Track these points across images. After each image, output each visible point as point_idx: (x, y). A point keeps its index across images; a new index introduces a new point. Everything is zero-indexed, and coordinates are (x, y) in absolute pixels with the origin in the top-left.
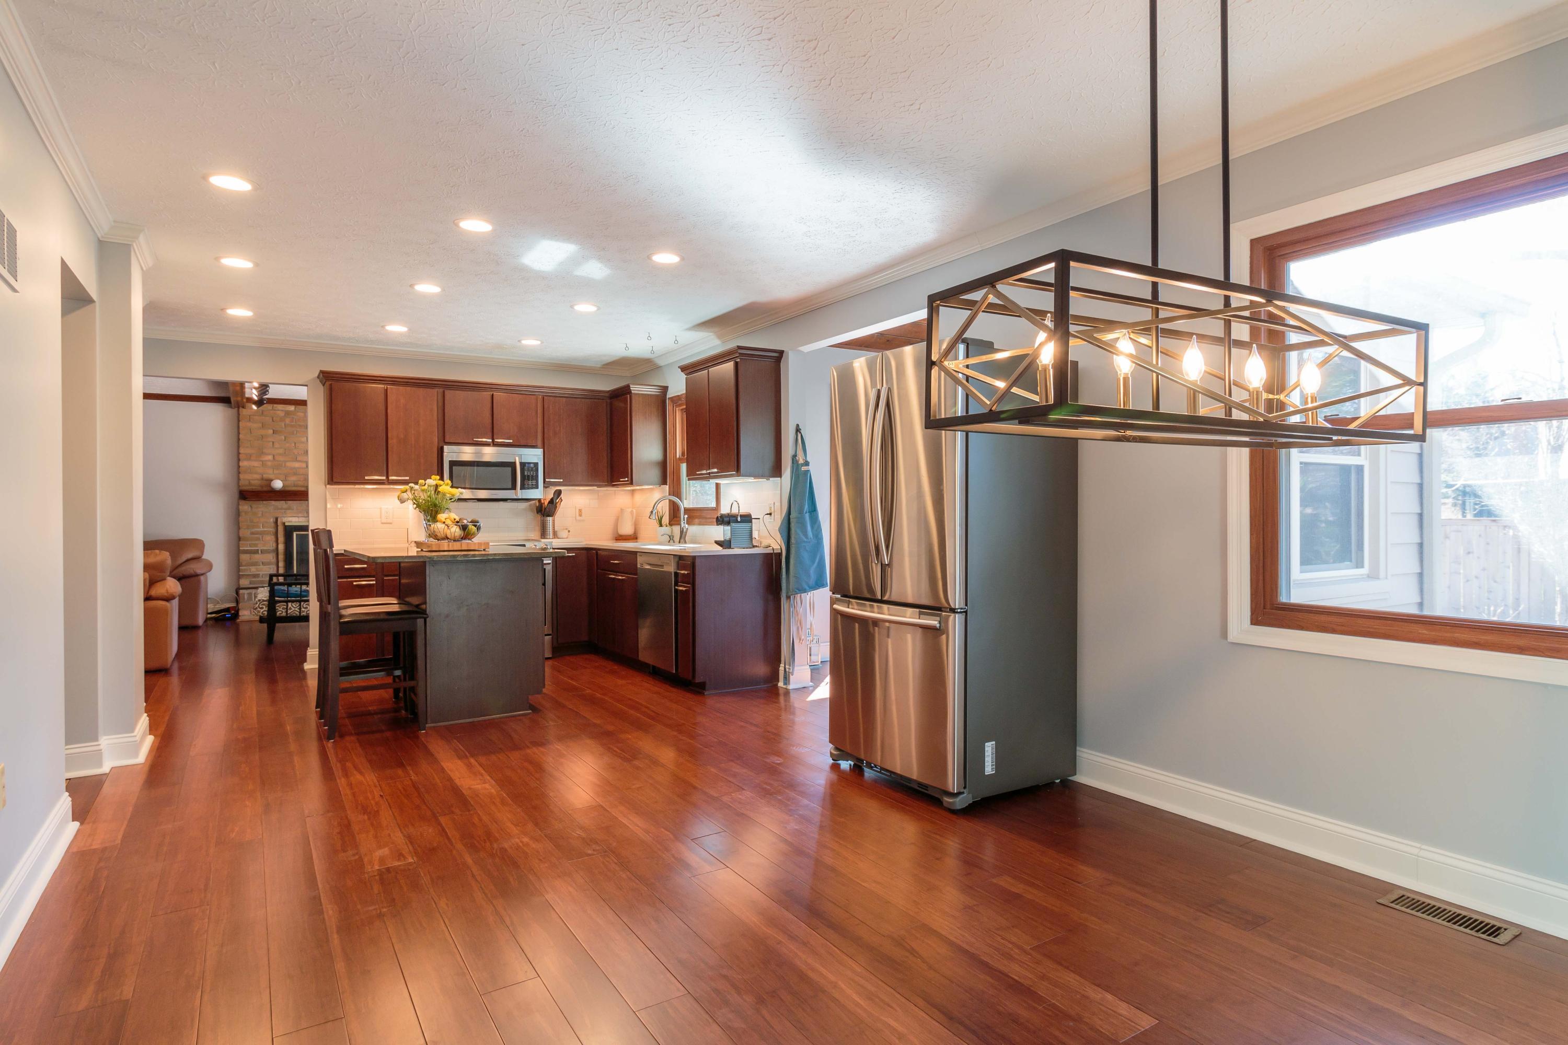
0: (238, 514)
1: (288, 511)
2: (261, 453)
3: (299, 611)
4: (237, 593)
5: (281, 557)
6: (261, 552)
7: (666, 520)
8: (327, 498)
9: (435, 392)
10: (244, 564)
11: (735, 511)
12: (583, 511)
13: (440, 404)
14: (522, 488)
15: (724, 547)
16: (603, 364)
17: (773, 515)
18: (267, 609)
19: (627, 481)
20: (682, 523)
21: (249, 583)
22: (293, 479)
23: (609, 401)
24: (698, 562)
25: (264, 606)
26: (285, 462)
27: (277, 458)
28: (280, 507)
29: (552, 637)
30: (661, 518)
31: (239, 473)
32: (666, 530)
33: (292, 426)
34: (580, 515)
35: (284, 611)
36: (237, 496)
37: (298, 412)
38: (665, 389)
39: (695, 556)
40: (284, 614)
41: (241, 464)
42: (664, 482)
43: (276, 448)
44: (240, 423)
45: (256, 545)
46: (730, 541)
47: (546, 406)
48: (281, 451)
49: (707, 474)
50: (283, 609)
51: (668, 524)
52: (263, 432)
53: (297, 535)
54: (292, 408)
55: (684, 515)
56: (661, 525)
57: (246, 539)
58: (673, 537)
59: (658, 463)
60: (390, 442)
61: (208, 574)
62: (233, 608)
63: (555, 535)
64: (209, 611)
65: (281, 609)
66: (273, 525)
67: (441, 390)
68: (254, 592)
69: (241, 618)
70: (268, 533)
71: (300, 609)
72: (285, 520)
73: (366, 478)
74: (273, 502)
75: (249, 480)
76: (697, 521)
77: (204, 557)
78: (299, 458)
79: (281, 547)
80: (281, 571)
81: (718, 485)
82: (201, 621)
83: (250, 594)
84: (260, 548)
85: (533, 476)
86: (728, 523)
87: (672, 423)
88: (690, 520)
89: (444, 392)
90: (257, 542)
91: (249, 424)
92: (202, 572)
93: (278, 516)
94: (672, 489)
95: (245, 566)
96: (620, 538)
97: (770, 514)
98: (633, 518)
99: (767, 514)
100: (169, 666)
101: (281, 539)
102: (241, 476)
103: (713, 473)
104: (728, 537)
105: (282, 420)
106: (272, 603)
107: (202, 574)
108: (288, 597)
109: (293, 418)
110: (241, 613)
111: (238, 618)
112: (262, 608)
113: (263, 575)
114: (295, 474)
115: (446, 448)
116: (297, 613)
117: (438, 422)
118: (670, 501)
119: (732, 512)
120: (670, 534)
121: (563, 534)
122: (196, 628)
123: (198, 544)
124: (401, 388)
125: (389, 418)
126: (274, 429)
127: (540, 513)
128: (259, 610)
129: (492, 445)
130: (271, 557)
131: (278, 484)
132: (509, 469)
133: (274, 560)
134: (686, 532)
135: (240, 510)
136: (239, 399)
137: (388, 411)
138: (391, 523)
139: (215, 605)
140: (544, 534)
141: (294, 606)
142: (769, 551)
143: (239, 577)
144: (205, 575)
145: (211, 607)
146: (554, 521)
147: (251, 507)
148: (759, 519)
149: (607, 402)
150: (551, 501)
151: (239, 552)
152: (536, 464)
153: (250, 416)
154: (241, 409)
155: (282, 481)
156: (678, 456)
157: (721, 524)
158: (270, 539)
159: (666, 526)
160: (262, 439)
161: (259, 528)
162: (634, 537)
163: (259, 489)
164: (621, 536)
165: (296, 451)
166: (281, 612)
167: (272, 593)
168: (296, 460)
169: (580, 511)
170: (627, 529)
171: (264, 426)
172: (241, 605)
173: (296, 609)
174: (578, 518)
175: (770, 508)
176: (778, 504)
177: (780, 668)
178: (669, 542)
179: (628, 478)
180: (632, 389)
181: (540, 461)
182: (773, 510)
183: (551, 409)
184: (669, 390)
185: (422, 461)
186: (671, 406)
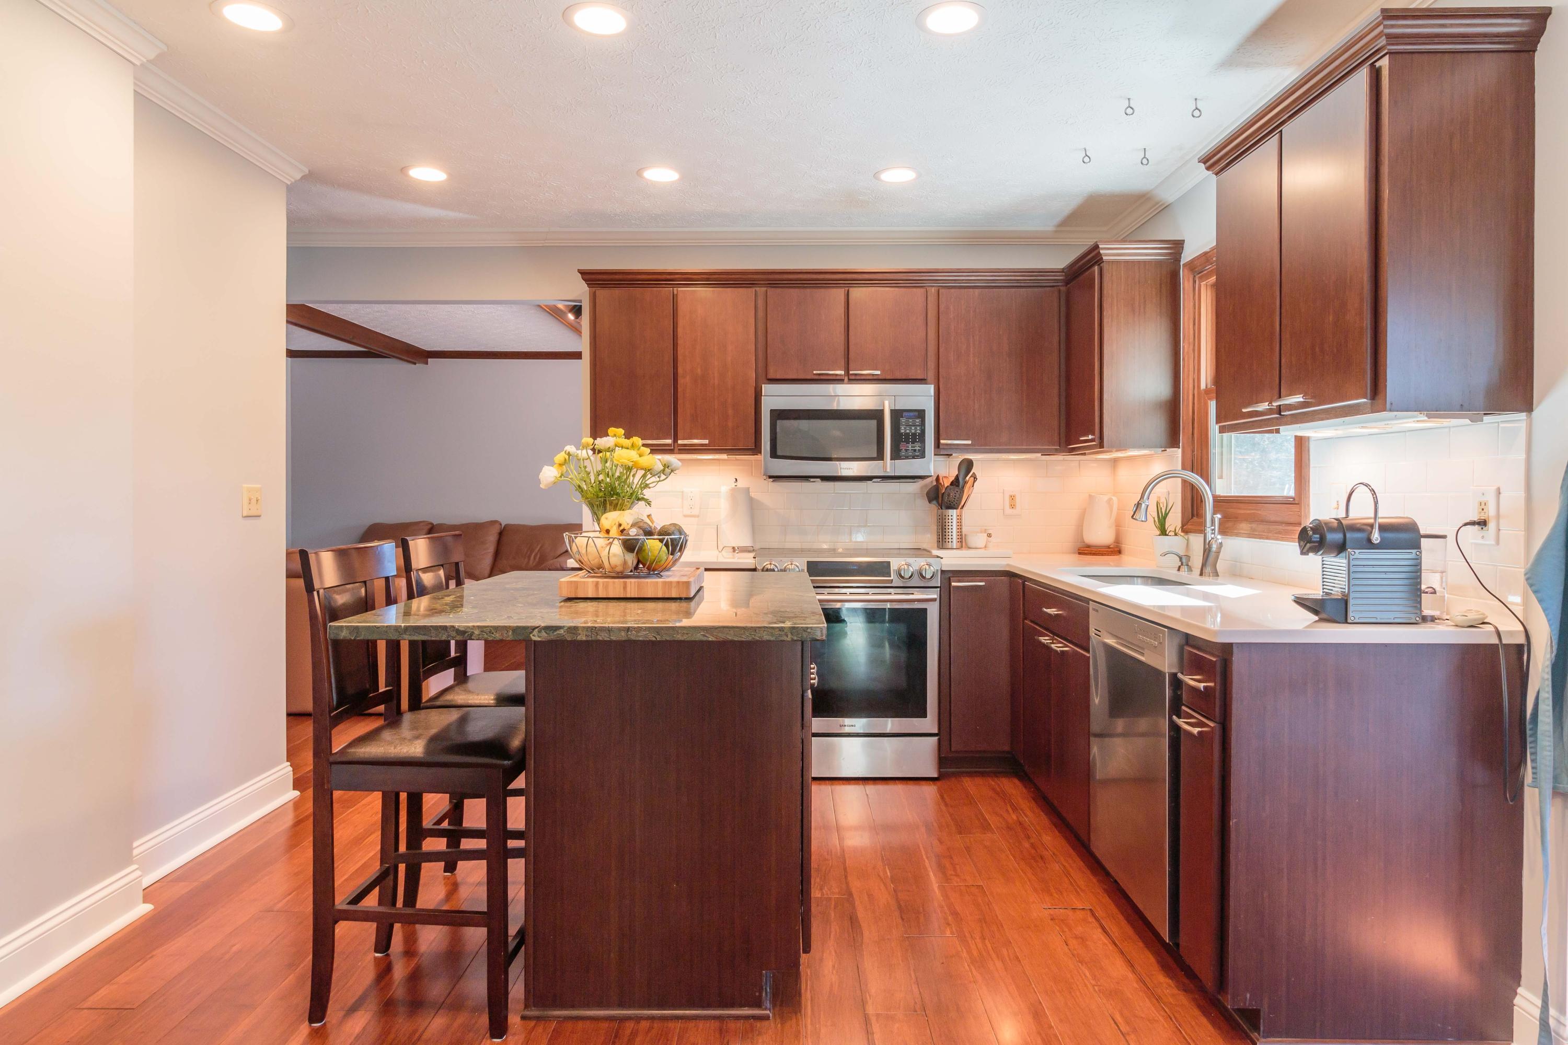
7: (1174, 520)
9: (750, 297)
11: (1361, 511)
12: (1018, 500)
13: (761, 315)
14: (896, 455)
15: (1324, 616)
17: (1492, 525)
19: (1094, 441)
20: (1209, 531)
23: (1063, 289)
24: (1238, 663)
29: (939, 740)
30: (1165, 518)
32: (1175, 543)
34: (1013, 506)
38: (1177, 246)
39: (1231, 645)
42: (1173, 440)
46: (1344, 602)
47: (943, 306)
49: (1270, 411)
51: (1179, 530)
55: (1215, 513)
56: (1163, 532)
58: (1188, 557)
59: (1160, 405)
60: (681, 381)
63: (963, 543)
67: (760, 289)
76: (1244, 526)
81: (1301, 444)
85: (914, 435)
86: (1341, 548)
87: (1192, 316)
88: (1230, 524)
89: (764, 292)
94: (1189, 455)
96: (1087, 551)
97: (1483, 523)
98: (1111, 510)
99: (1473, 523)
103: (1290, 407)
104: (1338, 587)
115: (766, 388)
117: (756, 344)
118: (1185, 482)
119: (1352, 515)
120: (1182, 553)
121: (978, 540)
124: (698, 290)
127: (935, 502)
129: (846, 379)
132: (873, 423)
134: (1218, 552)
137: (678, 330)
138: (696, 516)
140: (942, 541)
142: (1484, 637)
146: (960, 518)
148: (1444, 537)
149: (1060, 291)
150: (956, 482)
152: (921, 414)
156: (1203, 386)
157: (1315, 550)
159: (1176, 535)
162: (1113, 551)
164: (1089, 546)
169: (1012, 498)
170: (1100, 535)
174: (1009, 511)
175: (1483, 506)
176: (1514, 495)
177: (1517, 1000)
178: (1179, 570)
179: (1093, 434)
180: (1102, 252)
181: (929, 407)
182: (1491, 511)
183: (951, 308)
184: (1186, 245)
185: (730, 412)
186: (1188, 280)
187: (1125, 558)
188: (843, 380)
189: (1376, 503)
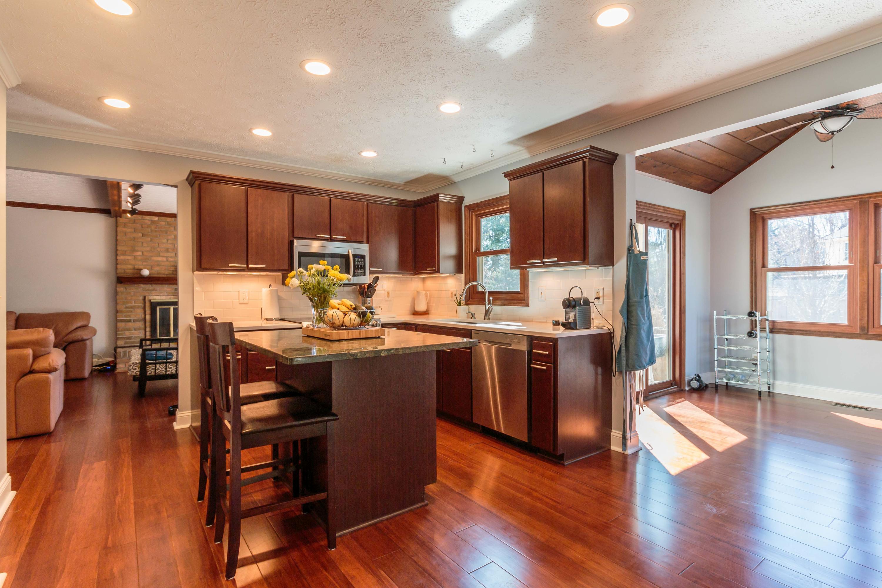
0: (116, 293)
1: (153, 292)
2: (133, 250)
3: (165, 370)
4: (115, 351)
5: (148, 324)
6: (133, 321)
8: (194, 282)
9: (285, 196)
10: (120, 329)
12: (390, 293)
13: (290, 206)
14: (354, 274)
15: (568, 328)
16: (406, 181)
17: (601, 299)
18: (139, 370)
19: (435, 270)
20: (487, 303)
21: (124, 343)
22: (156, 269)
23: (415, 207)
24: (559, 343)
25: (137, 368)
26: (151, 256)
27: (145, 254)
28: (147, 289)
30: (460, 300)
31: (117, 264)
33: (156, 231)
34: (388, 296)
35: (153, 371)
36: (114, 279)
37: (161, 221)
38: (461, 199)
39: (558, 338)
40: (153, 373)
41: (118, 258)
42: (460, 271)
43: (145, 247)
44: (118, 228)
45: (130, 316)
46: (575, 323)
47: (370, 211)
48: (148, 249)
49: (539, 263)
50: (152, 369)
51: (468, 304)
52: (135, 235)
53: (159, 308)
54: (156, 218)
55: (490, 297)
56: (457, 304)
57: (122, 312)
58: (476, 314)
59: (455, 257)
60: (250, 235)
61: (94, 338)
62: (112, 362)
64: (94, 365)
65: (151, 370)
66: (142, 301)
67: (291, 194)
68: (128, 351)
69: (118, 370)
70: (138, 307)
71: (166, 369)
72: (150, 298)
73: (230, 265)
74: (142, 285)
75: (124, 270)
77: (90, 325)
78: (161, 254)
79: (148, 317)
80: (148, 337)
82: (87, 374)
83: (125, 352)
84: (132, 318)
85: (361, 266)
86: (574, 306)
89: (293, 196)
90: (129, 314)
91: (125, 229)
92: (87, 337)
93: (145, 295)
94: (468, 276)
95: (121, 331)
96: (415, 313)
97: (599, 298)
98: (426, 299)
99: (596, 298)
100: (52, 430)
101: (148, 311)
102: (119, 266)
103: (549, 262)
104: (571, 318)
105: (149, 226)
106: (143, 365)
107: (88, 339)
108: (156, 360)
109: (157, 225)
110: (118, 366)
111: (116, 371)
112: (135, 369)
113: (134, 337)
114: (158, 265)
115: (296, 242)
116: (163, 372)
117: (288, 219)
118: (467, 285)
120: (471, 312)
122: (82, 379)
123: (86, 316)
124: (259, 190)
125: (249, 215)
126: (143, 233)
127: (361, 295)
128: (133, 370)
129: (330, 240)
130: (141, 325)
131: (146, 272)
132: (346, 260)
133: (143, 327)
134: (491, 311)
135: (118, 291)
136: (117, 208)
137: (249, 209)
138: (247, 304)
139: (98, 360)
141: (161, 367)
142: (606, 331)
143: (117, 339)
144: (90, 340)
145: (96, 361)
146: (371, 300)
147: (126, 289)
148: (593, 302)
149: (413, 209)
150: (369, 286)
151: (117, 321)
152: (364, 257)
153: (125, 223)
154: (118, 218)
155: (148, 270)
156: (474, 251)
157: (568, 307)
158: (140, 311)
159: (466, 306)
160: (134, 240)
161: (132, 303)
162: (426, 313)
163: (132, 276)
164: (417, 312)
165: (159, 249)
166: (150, 372)
167: (144, 356)
168: (159, 256)
169: (388, 293)
170: (421, 307)
171: (135, 231)
172: (118, 361)
173: (163, 369)
174: (387, 298)
175: (598, 293)
176: (608, 290)
177: (612, 433)
178: (471, 318)
179: (435, 268)
180: (439, 197)
181: (367, 254)
182: (601, 294)
183: (373, 211)
184: (465, 199)
185: (276, 252)
186: (467, 212)
187: (430, 316)
188: (328, 240)
189: (582, 292)
